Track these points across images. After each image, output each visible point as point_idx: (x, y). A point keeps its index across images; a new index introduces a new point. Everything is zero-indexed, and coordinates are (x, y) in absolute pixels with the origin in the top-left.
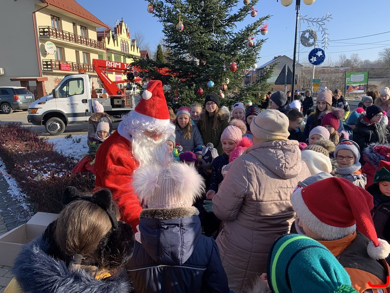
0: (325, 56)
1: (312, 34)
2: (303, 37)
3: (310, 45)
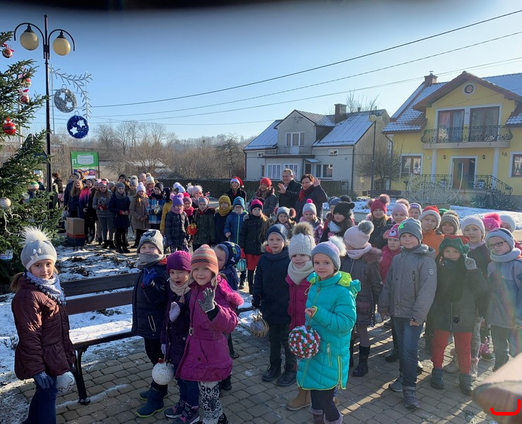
0: (88, 127)
1: (69, 97)
2: (57, 98)
3: (68, 110)
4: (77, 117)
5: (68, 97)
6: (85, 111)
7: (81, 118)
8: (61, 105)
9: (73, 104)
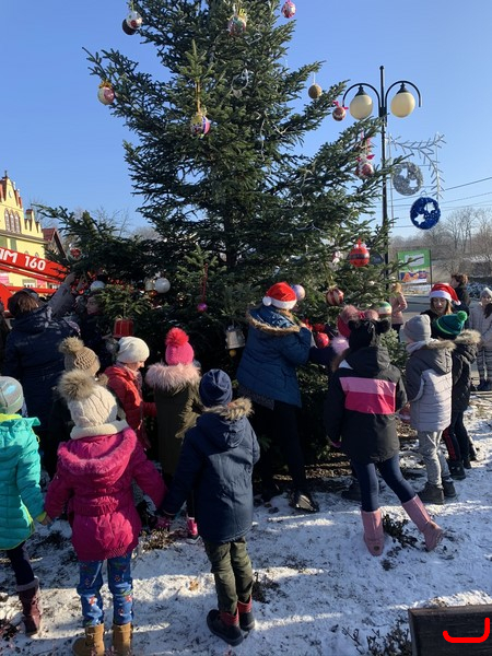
0: (439, 211)
2: (397, 178)
3: (411, 192)
4: (424, 199)
5: (413, 173)
6: (436, 190)
7: (430, 200)
8: (402, 187)
9: (418, 183)
